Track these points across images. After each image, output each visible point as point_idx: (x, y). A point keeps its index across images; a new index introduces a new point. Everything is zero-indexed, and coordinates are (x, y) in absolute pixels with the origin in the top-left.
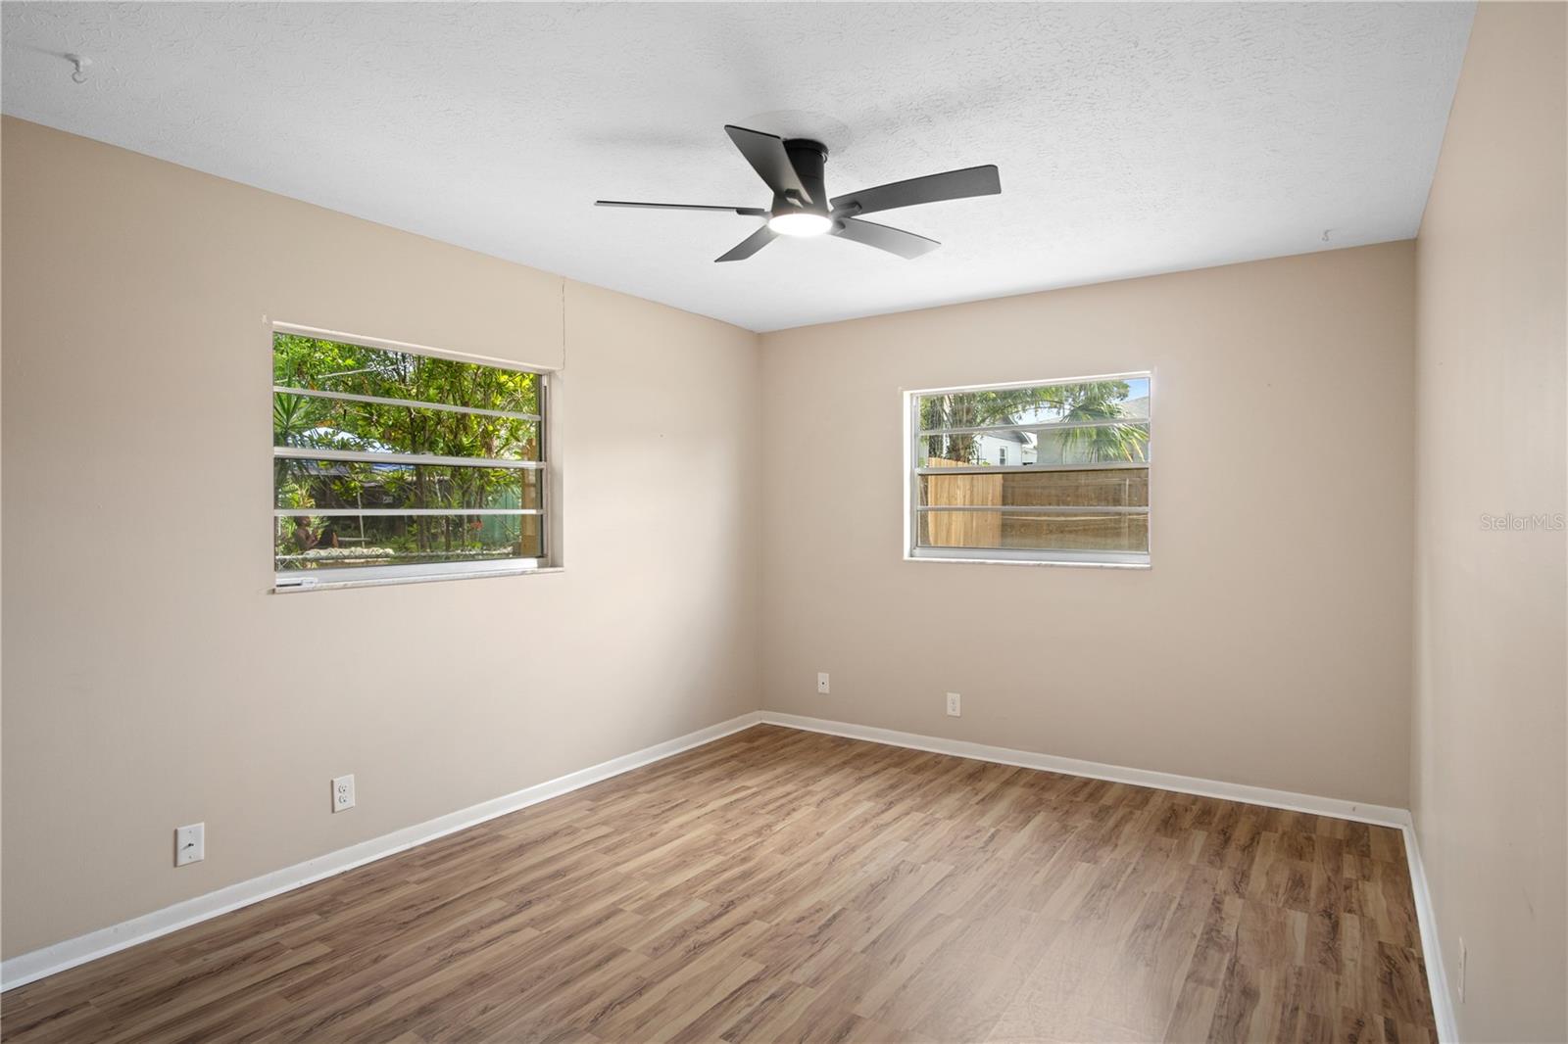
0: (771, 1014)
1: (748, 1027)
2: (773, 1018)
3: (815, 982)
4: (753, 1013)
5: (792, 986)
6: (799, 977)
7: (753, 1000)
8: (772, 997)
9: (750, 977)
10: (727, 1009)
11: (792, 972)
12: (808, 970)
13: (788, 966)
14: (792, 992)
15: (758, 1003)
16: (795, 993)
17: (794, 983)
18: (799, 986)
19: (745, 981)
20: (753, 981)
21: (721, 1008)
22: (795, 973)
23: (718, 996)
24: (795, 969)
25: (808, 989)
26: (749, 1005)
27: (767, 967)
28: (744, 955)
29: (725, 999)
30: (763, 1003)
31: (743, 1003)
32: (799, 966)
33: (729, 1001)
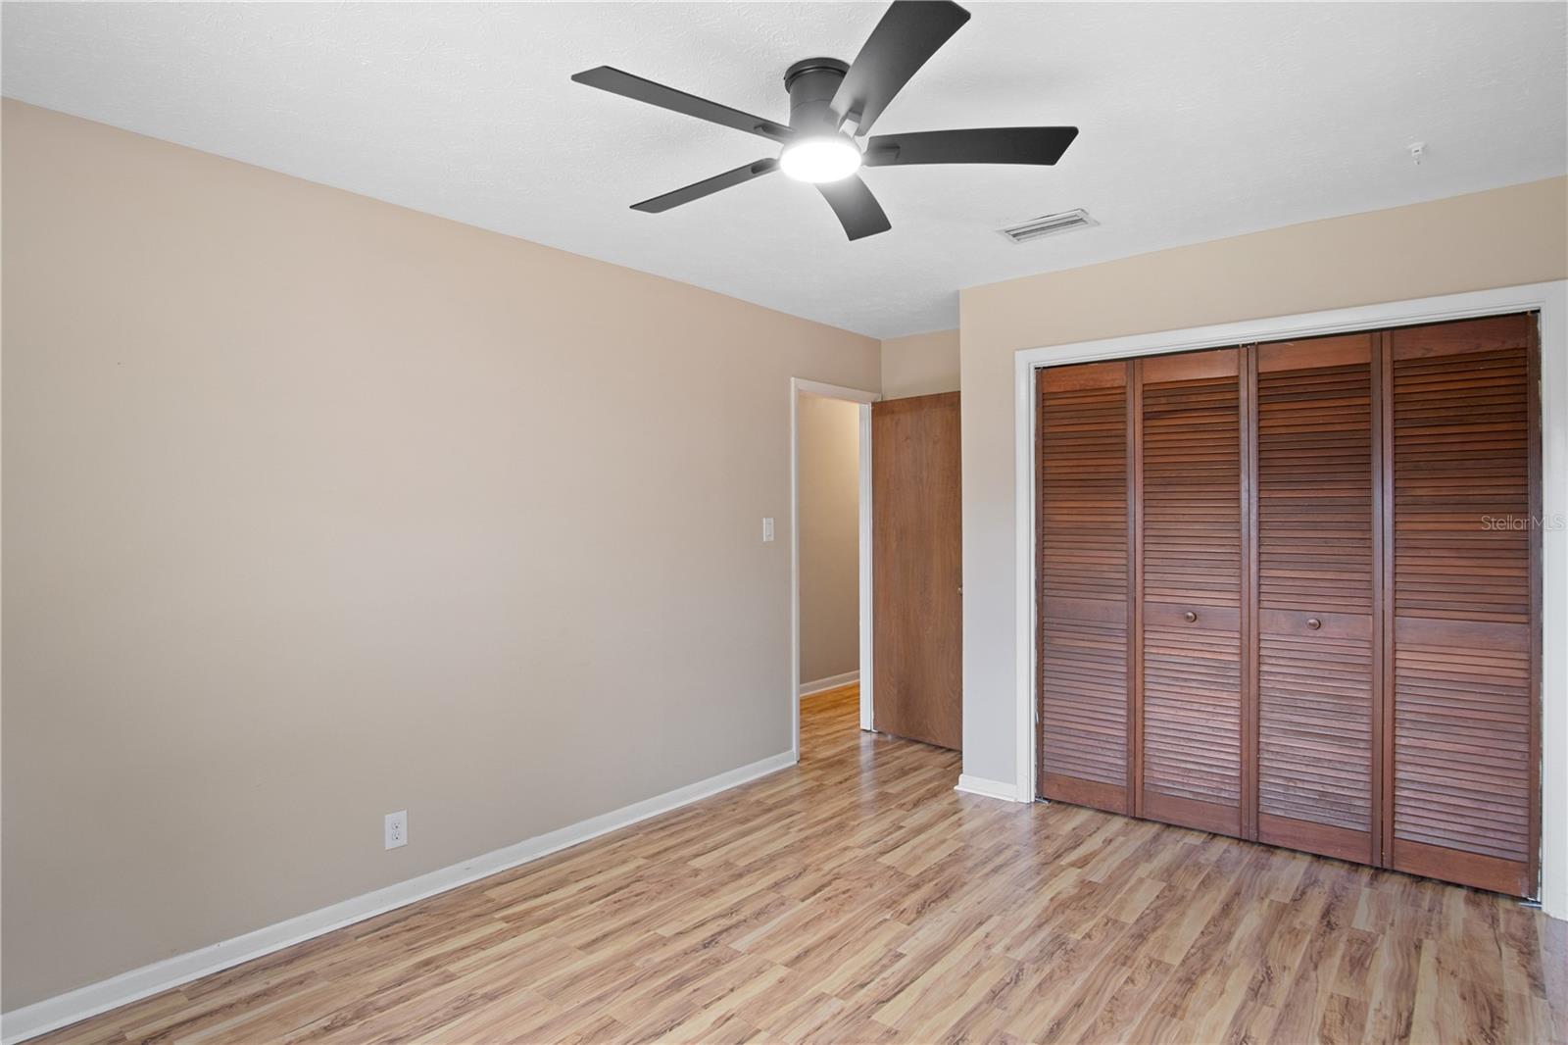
0: (863, 971)
1: (883, 962)
2: (863, 968)
3: (819, 999)
4: (881, 972)
5: (844, 995)
6: (836, 1005)
7: (882, 983)
8: (862, 986)
9: (888, 1006)
10: (905, 976)
11: (842, 1010)
12: (824, 1011)
13: (847, 1017)
14: (844, 989)
15: (877, 980)
16: (840, 990)
17: (842, 998)
18: (836, 996)
19: (892, 1002)
20: (884, 1002)
21: (910, 977)
22: (839, 1009)
23: (916, 988)
24: (839, 1013)
25: (827, 992)
26: (884, 979)
27: (869, 1017)
28: (896, 1033)
29: (908, 985)
30: (872, 981)
31: (891, 981)
32: (834, 1016)
33: (902, 985)
